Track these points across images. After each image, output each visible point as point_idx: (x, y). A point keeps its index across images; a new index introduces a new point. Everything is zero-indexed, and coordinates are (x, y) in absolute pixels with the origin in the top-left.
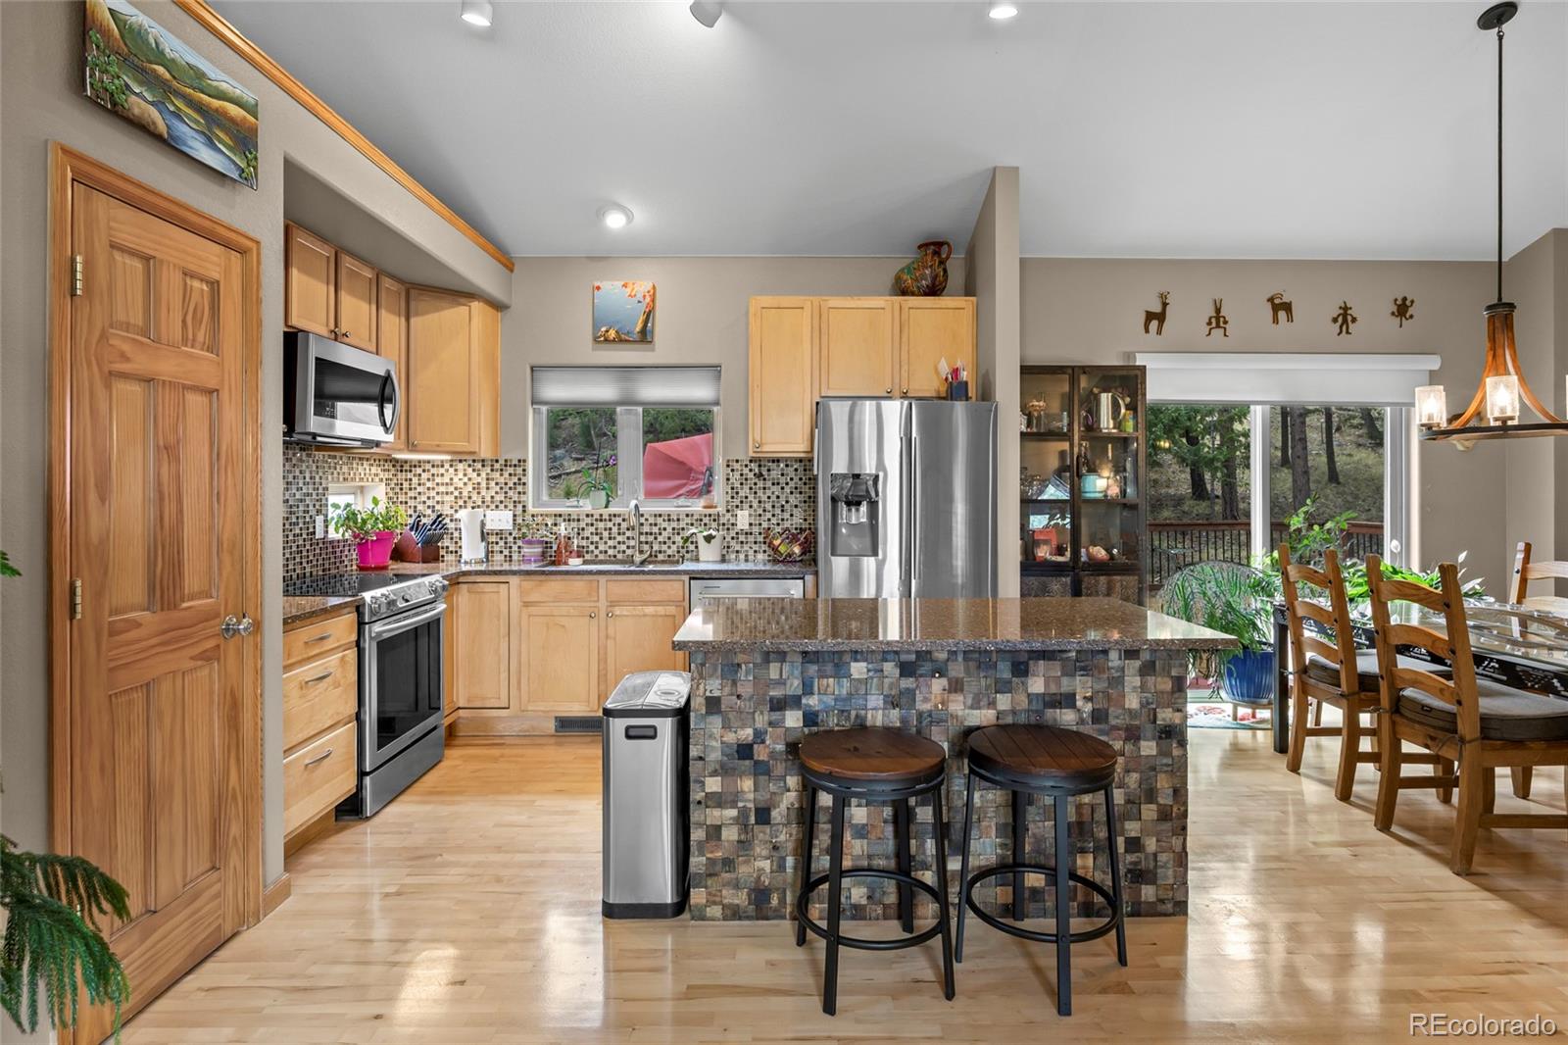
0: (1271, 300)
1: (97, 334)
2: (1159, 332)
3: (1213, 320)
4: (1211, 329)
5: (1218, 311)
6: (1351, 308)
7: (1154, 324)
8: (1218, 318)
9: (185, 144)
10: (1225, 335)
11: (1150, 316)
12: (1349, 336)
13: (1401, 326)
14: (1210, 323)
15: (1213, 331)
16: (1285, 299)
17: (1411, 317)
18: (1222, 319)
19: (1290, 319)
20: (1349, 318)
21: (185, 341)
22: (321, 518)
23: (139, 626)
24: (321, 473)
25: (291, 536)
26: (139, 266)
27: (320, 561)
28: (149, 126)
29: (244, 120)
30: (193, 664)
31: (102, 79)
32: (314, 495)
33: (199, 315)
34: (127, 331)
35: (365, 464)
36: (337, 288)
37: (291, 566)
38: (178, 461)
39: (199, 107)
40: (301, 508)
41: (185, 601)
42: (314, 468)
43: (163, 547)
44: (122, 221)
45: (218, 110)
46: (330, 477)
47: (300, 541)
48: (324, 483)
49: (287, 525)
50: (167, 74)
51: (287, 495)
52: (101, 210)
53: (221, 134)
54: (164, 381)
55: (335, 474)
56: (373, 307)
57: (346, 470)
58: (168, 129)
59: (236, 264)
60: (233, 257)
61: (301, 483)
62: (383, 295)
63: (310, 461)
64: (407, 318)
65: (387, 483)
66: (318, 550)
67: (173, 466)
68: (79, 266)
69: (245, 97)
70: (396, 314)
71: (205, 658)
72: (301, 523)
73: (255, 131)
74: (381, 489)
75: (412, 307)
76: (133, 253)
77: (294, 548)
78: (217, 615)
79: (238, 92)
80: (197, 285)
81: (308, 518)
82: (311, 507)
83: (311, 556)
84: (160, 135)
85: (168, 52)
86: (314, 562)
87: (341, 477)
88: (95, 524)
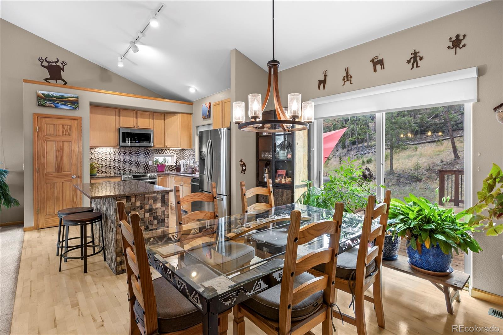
0: (372, 61)
1: (43, 136)
2: (324, 88)
3: (346, 78)
4: (345, 82)
5: (347, 73)
6: (418, 52)
7: (322, 85)
8: (347, 76)
9: (59, 107)
10: (351, 83)
11: (320, 82)
12: (418, 68)
13: (456, 54)
14: (344, 80)
15: (345, 83)
16: (380, 58)
17: (464, 45)
18: (349, 76)
19: (383, 67)
20: (418, 58)
21: (63, 135)
22: (151, 161)
23: (52, 175)
24: (151, 152)
25: (141, 165)
26: (53, 126)
27: (151, 170)
28: (51, 107)
29: (75, 100)
30: (64, 181)
31: (40, 103)
32: (149, 157)
33: (67, 130)
34: (50, 135)
35: (167, 150)
36: (137, 118)
37: (141, 170)
38: (61, 152)
39: (63, 101)
40: (144, 159)
41: (63, 172)
42: (149, 151)
43: (57, 164)
44: (48, 121)
45: (67, 100)
46: (154, 153)
47: (144, 166)
48: (152, 155)
49: (140, 162)
50: (55, 98)
51: (140, 157)
52: (43, 120)
53: (69, 103)
54: (57, 141)
55: (156, 153)
56: (151, 120)
57: (160, 152)
58: (55, 106)
59: (76, 122)
60: (75, 121)
61: (144, 155)
62: (155, 117)
63: (147, 150)
64: (164, 120)
65: (177, 154)
66: (150, 167)
67: (60, 153)
68: (38, 128)
69: (75, 96)
70: (160, 120)
71: (68, 181)
72: (144, 162)
73: (78, 100)
74: (175, 156)
75: (166, 118)
76: (51, 124)
77: (142, 167)
78: (71, 175)
79: (73, 96)
80: (66, 126)
81: (146, 161)
82: (148, 159)
83: (148, 169)
84: (53, 107)
85: (55, 95)
86: (149, 170)
87: (158, 153)
88: (42, 160)
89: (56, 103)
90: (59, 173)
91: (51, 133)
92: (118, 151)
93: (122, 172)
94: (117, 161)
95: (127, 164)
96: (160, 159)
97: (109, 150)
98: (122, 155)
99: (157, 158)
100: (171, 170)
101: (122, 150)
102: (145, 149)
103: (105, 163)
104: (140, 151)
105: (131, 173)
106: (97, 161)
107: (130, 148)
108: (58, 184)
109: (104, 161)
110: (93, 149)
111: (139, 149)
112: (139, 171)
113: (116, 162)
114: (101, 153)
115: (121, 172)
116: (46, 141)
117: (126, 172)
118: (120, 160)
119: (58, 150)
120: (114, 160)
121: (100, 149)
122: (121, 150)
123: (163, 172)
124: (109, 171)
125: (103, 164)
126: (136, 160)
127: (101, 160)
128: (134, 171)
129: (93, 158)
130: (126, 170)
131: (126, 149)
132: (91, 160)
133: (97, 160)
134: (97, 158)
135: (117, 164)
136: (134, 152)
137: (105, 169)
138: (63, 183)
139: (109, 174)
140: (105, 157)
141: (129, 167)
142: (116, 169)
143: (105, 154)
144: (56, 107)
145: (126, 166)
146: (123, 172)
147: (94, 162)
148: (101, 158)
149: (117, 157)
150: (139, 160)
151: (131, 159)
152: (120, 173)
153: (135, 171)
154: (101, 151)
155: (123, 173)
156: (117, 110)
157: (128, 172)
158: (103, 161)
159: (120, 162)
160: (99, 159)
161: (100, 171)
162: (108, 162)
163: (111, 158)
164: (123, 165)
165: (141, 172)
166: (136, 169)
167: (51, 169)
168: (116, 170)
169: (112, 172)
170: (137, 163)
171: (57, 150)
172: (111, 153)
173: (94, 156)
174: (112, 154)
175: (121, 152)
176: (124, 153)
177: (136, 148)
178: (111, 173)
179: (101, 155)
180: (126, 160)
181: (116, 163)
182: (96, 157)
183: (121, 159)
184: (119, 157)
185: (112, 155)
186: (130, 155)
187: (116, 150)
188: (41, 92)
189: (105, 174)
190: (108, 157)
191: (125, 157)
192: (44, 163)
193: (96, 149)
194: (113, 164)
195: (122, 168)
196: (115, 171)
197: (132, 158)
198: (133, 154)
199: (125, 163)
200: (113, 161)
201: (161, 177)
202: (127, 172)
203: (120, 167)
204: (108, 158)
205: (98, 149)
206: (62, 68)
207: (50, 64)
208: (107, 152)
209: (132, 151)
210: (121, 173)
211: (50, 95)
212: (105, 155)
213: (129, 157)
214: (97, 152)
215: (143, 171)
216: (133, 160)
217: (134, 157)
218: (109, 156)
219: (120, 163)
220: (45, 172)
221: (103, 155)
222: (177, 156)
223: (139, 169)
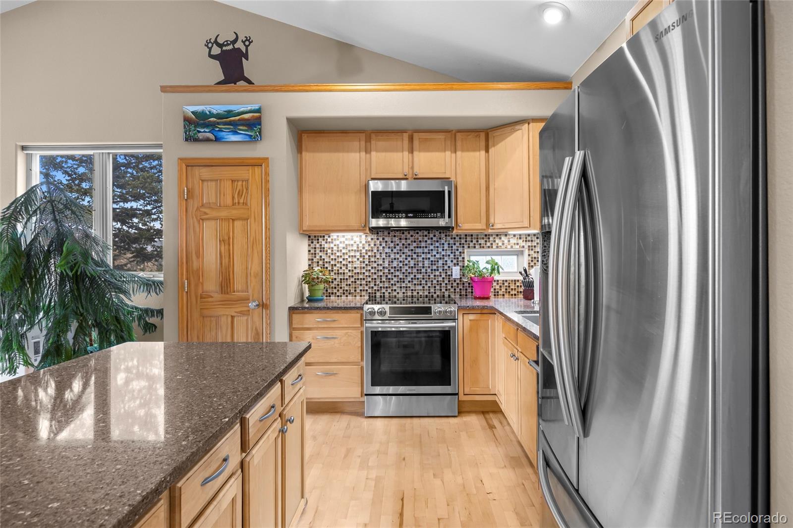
21: (234, 204)
22: (458, 268)
23: (212, 297)
24: (457, 244)
25: (432, 276)
26: (214, 183)
27: (458, 290)
28: (208, 140)
29: (253, 116)
30: (236, 314)
31: (189, 134)
32: (452, 256)
33: (241, 193)
34: (209, 206)
35: (503, 238)
36: (411, 151)
37: (432, 290)
38: (229, 245)
39: (230, 123)
40: (441, 262)
41: (234, 292)
42: (452, 242)
43: (222, 273)
44: (205, 173)
45: (239, 120)
46: (466, 246)
47: (440, 279)
48: (460, 250)
49: (429, 270)
50: (215, 119)
51: (429, 256)
52: (197, 171)
53: (241, 128)
54: (222, 219)
55: (471, 245)
56: (448, 153)
57: (482, 242)
58: (215, 136)
59: (257, 170)
60: (256, 168)
61: (440, 250)
62: (459, 144)
63: (449, 238)
64: (487, 151)
65: (530, 248)
66: (455, 284)
67: (227, 247)
68: (186, 191)
69: (253, 108)
70: (474, 150)
71: (242, 313)
72: (441, 270)
73: (259, 118)
74: (526, 252)
75: (490, 143)
76: (211, 180)
77: (435, 282)
78: (249, 299)
79: (249, 108)
80: (240, 183)
81: (446, 267)
82: (449, 262)
83: (449, 287)
84: (212, 140)
85: (215, 112)
86: (452, 290)
87: (477, 246)
88: (195, 264)
89: (218, 129)
90: (225, 294)
91: (211, 202)
92: (378, 242)
93: (387, 294)
94: (376, 266)
95: (397, 273)
96: (480, 261)
97: (357, 239)
98: (387, 250)
99: (473, 258)
100: (513, 292)
101: (386, 239)
102: (443, 235)
103: (349, 271)
104: (429, 242)
105: (407, 296)
106: (332, 265)
107: (406, 233)
108: (223, 319)
109: (347, 265)
110: (324, 236)
111: (426, 236)
112: (426, 293)
113: (372, 268)
114: (341, 246)
115: (384, 293)
116: (203, 220)
117: (395, 293)
118: (381, 265)
119: (223, 241)
120: (367, 263)
121: (338, 236)
122: (383, 239)
123: (488, 298)
124: (358, 291)
125: (344, 273)
126: (421, 265)
127: (341, 262)
128: (415, 293)
129: (324, 259)
130: (395, 290)
131: (395, 236)
132: (321, 263)
133: (332, 263)
134: (332, 259)
135: (375, 273)
136: (415, 244)
137: (350, 285)
138: (233, 317)
139: (358, 298)
140: (349, 256)
141: (402, 280)
142: (372, 285)
143: (348, 249)
144: (217, 140)
145: (395, 279)
146: (389, 293)
147: (327, 268)
148: (341, 260)
149: (375, 256)
150: (427, 263)
151: (406, 262)
152: (381, 296)
153: (418, 293)
154: (341, 242)
155: (389, 297)
156: (363, 136)
157: (401, 295)
158: (344, 265)
159: (381, 268)
160: (337, 260)
161: (338, 291)
162: (355, 268)
163: (361, 259)
164: (390, 276)
165: (432, 296)
166: (420, 287)
167: (211, 285)
168: (372, 287)
169: (363, 293)
170: (423, 270)
171: (221, 239)
172: (361, 245)
173: (327, 254)
174: (364, 248)
175: (384, 245)
176: (392, 245)
177: (420, 233)
178: (361, 296)
179: (341, 251)
180: (395, 264)
181: (373, 271)
182: (330, 257)
183: (384, 262)
184: (379, 257)
185: (364, 251)
186: (406, 250)
187: (372, 239)
188: (190, 109)
189: (350, 297)
190: (355, 256)
191: (392, 256)
192: (198, 270)
193: (329, 237)
194: (366, 274)
195: (386, 285)
196: (370, 291)
197: (409, 259)
198: (412, 247)
199: (392, 271)
200: (366, 265)
201: (472, 317)
202: (398, 293)
203: (381, 282)
204: (356, 260)
205: (334, 235)
206: (245, 52)
207: (224, 48)
208: (352, 245)
209: (409, 242)
210: (384, 296)
211: (206, 113)
212: (349, 251)
213: (404, 256)
214: (332, 245)
215: (438, 293)
216: (412, 263)
217: (415, 256)
218: (358, 254)
219: (381, 270)
220: (200, 291)
221: (344, 251)
222: (532, 252)
223: (426, 287)
